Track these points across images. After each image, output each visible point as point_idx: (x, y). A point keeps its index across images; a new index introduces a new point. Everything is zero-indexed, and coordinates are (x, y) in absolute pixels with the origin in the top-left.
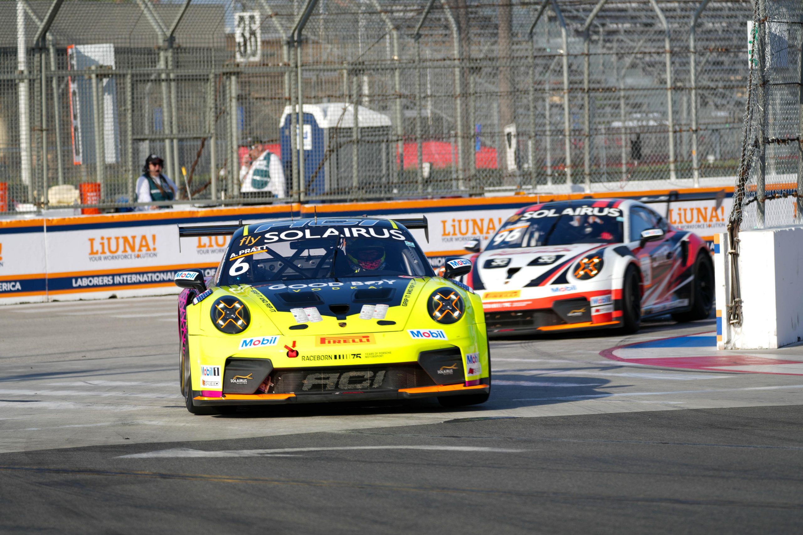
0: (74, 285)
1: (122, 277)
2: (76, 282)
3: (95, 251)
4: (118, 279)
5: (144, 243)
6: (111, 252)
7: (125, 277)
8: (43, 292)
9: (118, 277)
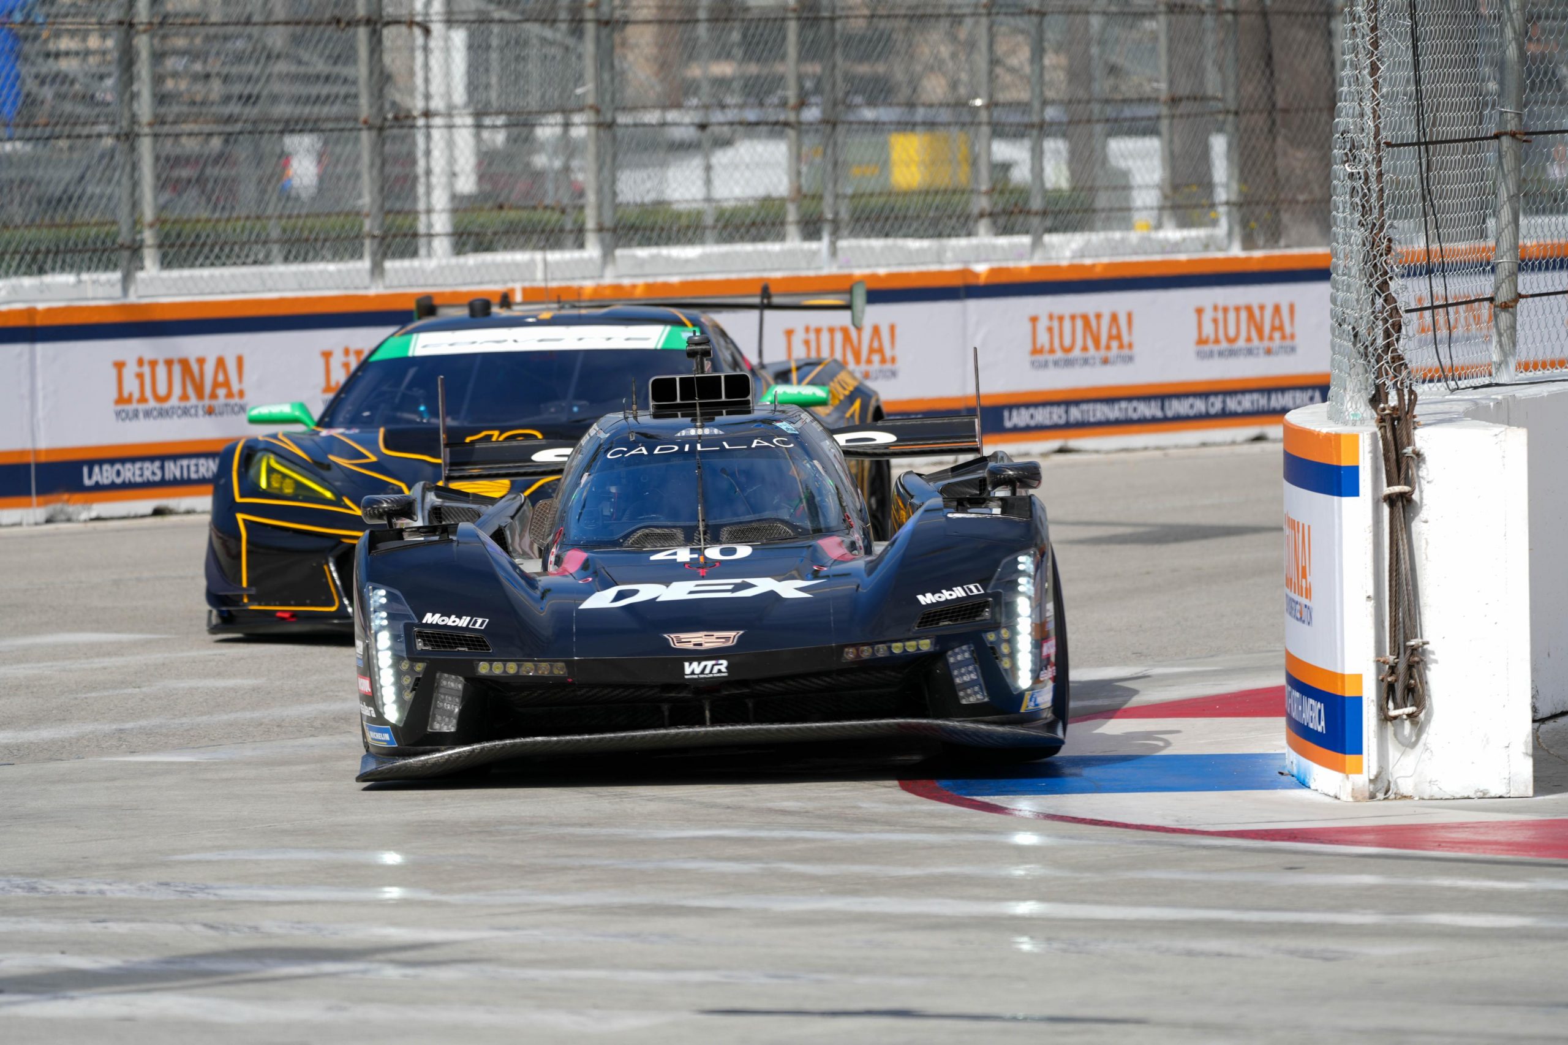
0: (87, 482)
1: (179, 463)
2: (90, 476)
3: (126, 394)
4: (173, 470)
5: (221, 378)
6: (158, 399)
7: (185, 462)
8: (23, 500)
9: (172, 465)
